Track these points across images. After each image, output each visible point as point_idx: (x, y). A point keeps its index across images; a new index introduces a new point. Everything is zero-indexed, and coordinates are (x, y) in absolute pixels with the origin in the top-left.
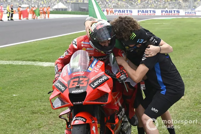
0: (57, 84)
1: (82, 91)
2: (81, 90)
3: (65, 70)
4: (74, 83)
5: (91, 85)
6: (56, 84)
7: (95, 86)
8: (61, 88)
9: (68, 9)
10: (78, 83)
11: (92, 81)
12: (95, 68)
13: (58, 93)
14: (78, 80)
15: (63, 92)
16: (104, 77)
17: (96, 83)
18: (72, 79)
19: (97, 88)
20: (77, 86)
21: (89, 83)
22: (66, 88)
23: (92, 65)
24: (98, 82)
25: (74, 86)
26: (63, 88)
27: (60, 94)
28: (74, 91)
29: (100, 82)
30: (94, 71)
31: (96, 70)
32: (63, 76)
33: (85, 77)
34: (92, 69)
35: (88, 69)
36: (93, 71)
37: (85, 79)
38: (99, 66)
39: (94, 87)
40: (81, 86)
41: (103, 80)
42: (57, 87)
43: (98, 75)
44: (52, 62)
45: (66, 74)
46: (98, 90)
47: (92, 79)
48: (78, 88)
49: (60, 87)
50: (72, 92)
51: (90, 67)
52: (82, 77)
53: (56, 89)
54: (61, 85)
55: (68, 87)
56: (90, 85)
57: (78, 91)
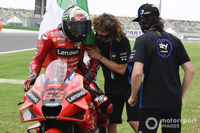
0: (30, 94)
1: (58, 105)
2: (56, 104)
3: (40, 80)
4: (49, 95)
5: (68, 99)
6: (28, 94)
7: (72, 100)
8: (34, 100)
9: (23, 24)
10: (53, 96)
11: (69, 95)
12: (73, 82)
13: (30, 104)
14: (53, 92)
15: (35, 103)
16: (82, 92)
17: (73, 97)
18: (47, 90)
19: (74, 103)
20: (51, 98)
21: (65, 97)
22: (39, 99)
23: (70, 77)
24: (75, 97)
25: (49, 99)
26: (36, 100)
27: (32, 105)
28: (48, 104)
29: (77, 97)
30: (72, 84)
31: (74, 84)
32: (37, 86)
33: (62, 90)
34: (70, 82)
35: (66, 81)
36: (70, 84)
37: (61, 91)
38: (77, 80)
39: (70, 101)
40: (56, 98)
41: (81, 95)
42: (29, 98)
43: (76, 89)
44: (7, 79)
45: (40, 85)
46: (75, 105)
47: (70, 92)
48: (53, 100)
49: (32, 98)
50: (46, 105)
51: (67, 80)
52: (58, 89)
53: (28, 100)
54: (34, 96)
55: (41, 99)
56: (66, 99)
57: (53, 104)
